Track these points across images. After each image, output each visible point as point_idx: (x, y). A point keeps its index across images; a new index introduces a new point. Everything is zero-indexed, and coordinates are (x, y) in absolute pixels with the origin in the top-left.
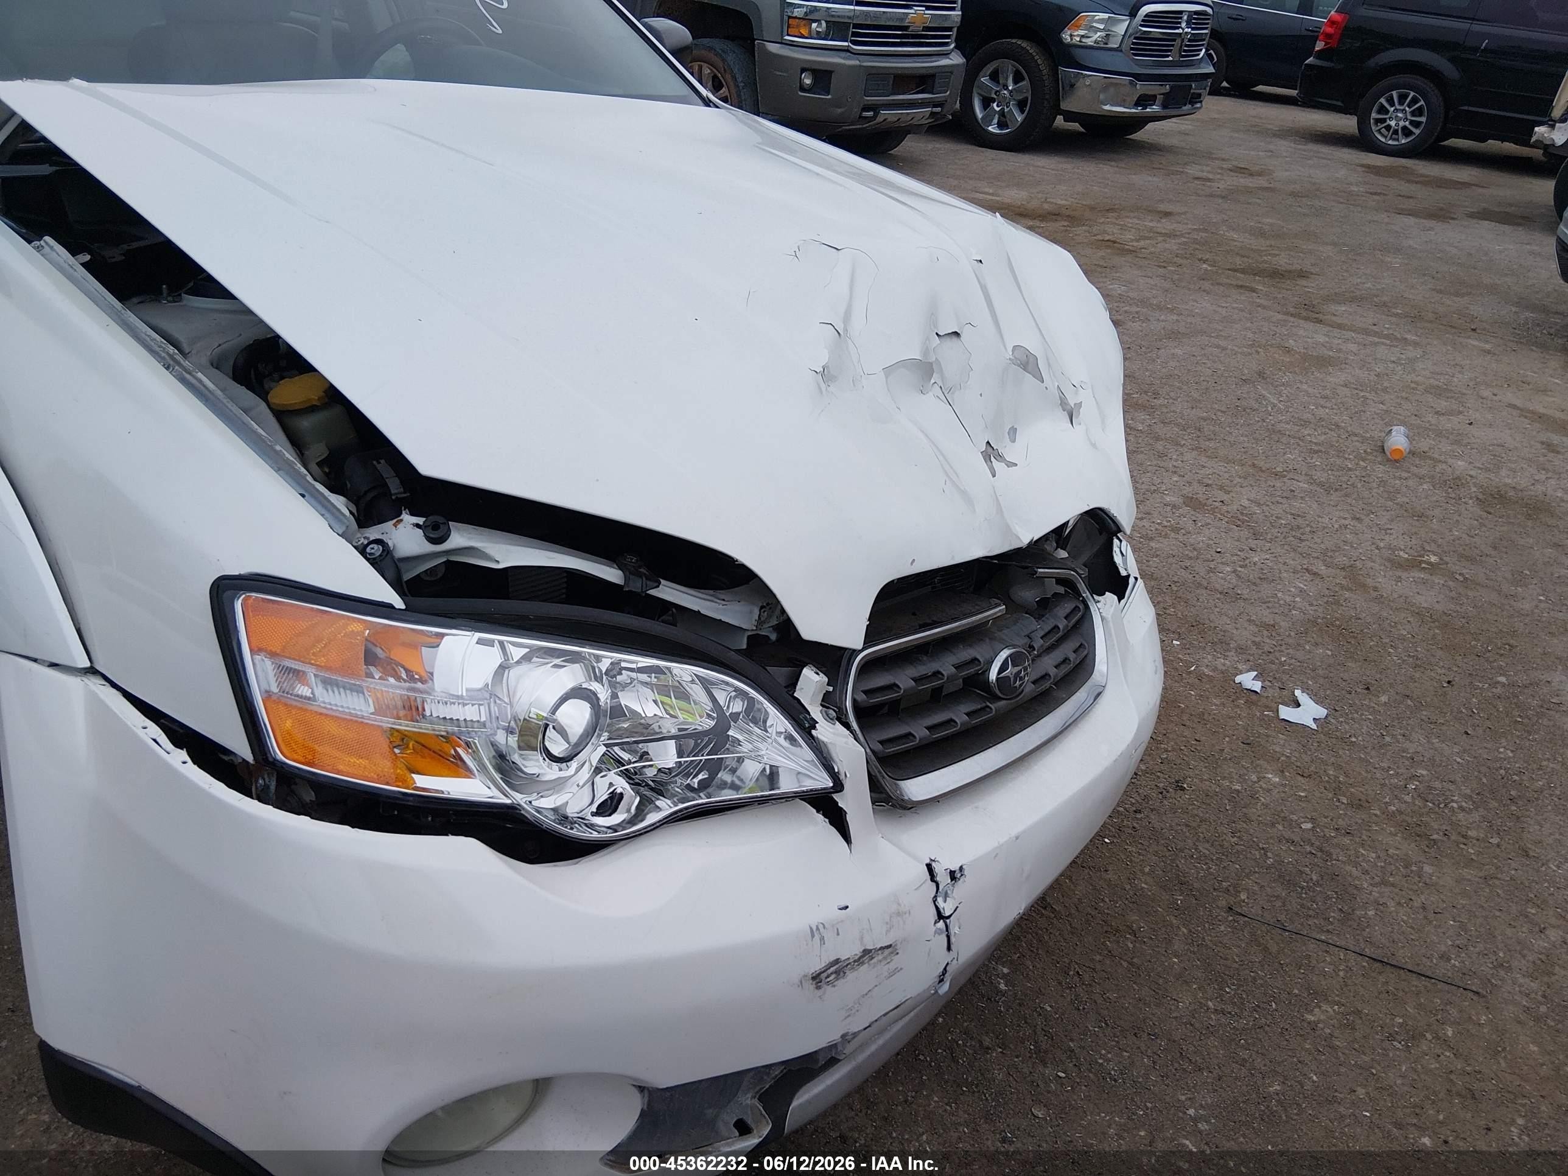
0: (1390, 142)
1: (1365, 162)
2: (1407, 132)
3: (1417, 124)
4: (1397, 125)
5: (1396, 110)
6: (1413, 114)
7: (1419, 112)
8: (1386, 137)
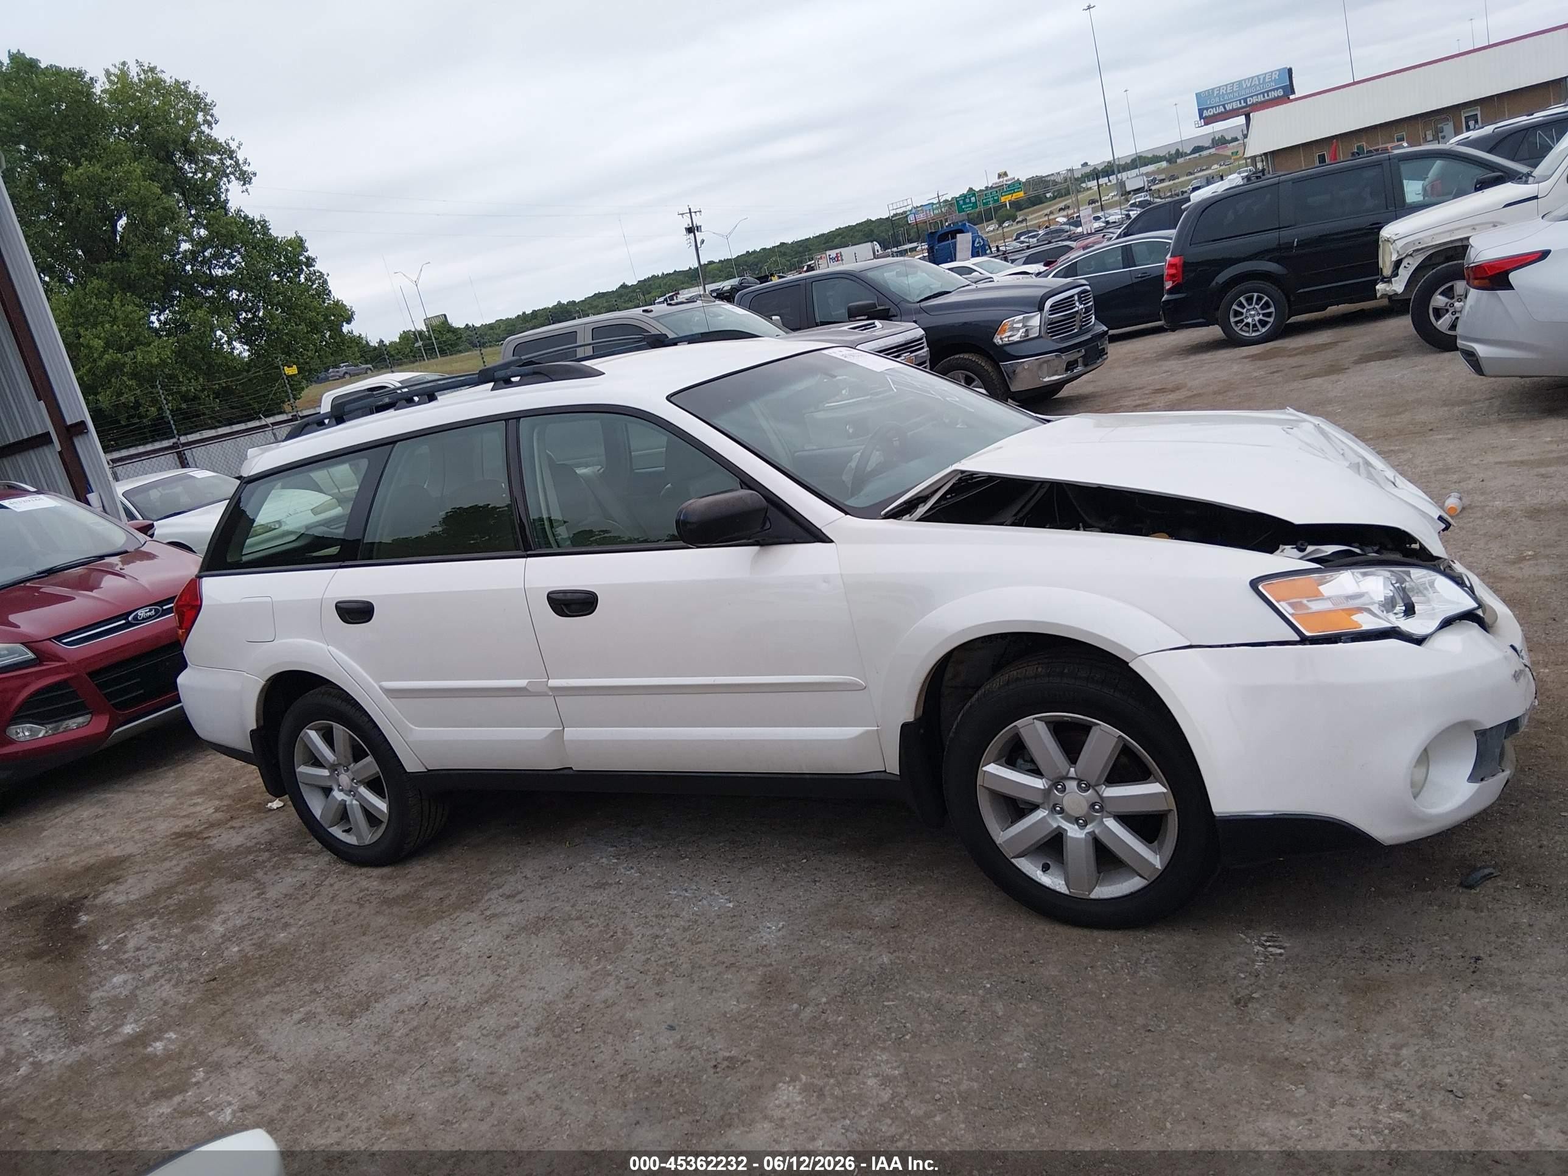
0: (1254, 334)
1: (1244, 355)
2: (1263, 323)
3: (1269, 315)
4: (1253, 320)
5: (1248, 310)
6: (1262, 308)
7: (1267, 305)
8: (1248, 332)
